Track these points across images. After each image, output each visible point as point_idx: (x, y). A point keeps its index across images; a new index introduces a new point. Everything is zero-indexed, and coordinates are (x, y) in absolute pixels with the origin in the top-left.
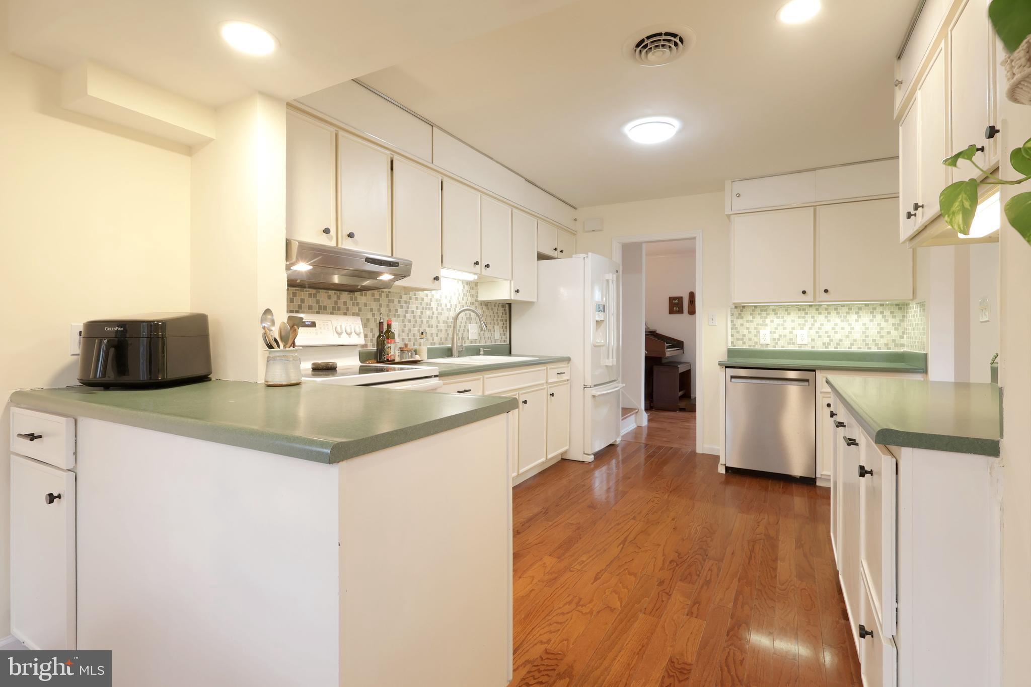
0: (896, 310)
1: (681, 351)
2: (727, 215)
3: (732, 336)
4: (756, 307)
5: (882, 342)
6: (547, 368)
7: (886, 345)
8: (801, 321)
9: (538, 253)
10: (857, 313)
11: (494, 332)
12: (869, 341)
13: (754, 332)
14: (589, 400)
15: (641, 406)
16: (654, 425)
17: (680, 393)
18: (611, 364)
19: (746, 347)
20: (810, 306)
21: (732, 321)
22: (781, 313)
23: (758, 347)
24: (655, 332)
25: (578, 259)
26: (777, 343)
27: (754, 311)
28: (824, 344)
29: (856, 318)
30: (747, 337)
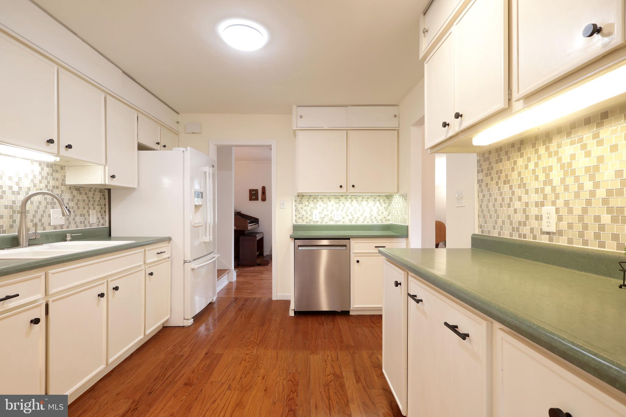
0: (385, 198)
1: (257, 225)
2: (293, 130)
3: (296, 216)
4: (310, 196)
5: (379, 218)
6: (145, 250)
7: (381, 220)
8: (337, 205)
9: (138, 144)
10: (367, 201)
11: (89, 215)
12: (373, 218)
13: (309, 213)
14: (189, 273)
15: (231, 267)
16: (242, 279)
17: (257, 253)
18: (208, 241)
19: (304, 223)
20: (342, 196)
21: (296, 206)
22: (326, 200)
23: (312, 223)
24: (240, 212)
25: (177, 152)
26: (323, 220)
27: (309, 198)
28: (349, 220)
29: (366, 204)
30: (305, 216)
